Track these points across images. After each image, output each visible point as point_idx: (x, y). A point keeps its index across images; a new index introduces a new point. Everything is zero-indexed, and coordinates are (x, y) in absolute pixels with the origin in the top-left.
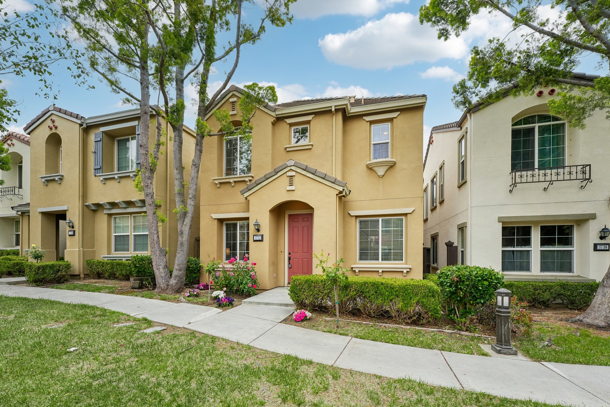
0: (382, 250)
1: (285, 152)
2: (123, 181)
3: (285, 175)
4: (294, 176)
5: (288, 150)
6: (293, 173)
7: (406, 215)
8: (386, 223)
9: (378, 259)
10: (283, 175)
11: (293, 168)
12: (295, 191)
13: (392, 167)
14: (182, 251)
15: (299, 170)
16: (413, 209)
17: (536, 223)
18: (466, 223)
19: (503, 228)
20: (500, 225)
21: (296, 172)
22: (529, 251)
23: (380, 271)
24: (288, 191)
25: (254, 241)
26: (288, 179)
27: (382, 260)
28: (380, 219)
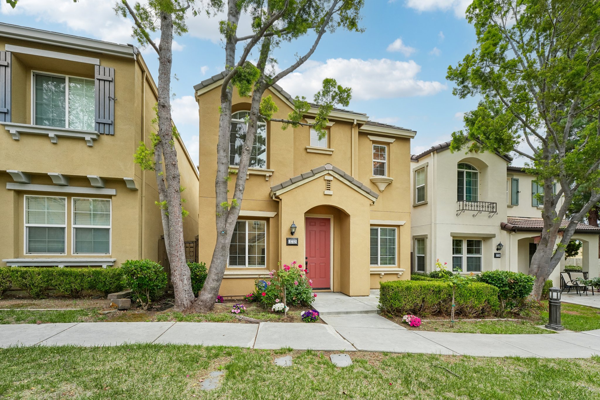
0: (381, 255)
1: (304, 152)
2: (64, 145)
3: (322, 178)
4: (332, 181)
5: (308, 151)
6: (331, 178)
7: (399, 226)
8: (384, 232)
9: (377, 263)
10: (320, 178)
11: (331, 172)
12: (332, 196)
13: (390, 184)
14: (222, 256)
15: (337, 176)
16: (405, 222)
17: (465, 238)
18: (426, 235)
19: (453, 241)
20: (451, 239)
21: (334, 177)
22: (461, 257)
23: (383, 273)
24: (325, 195)
25: (288, 244)
26: (324, 184)
27: (381, 264)
28: (379, 228)
